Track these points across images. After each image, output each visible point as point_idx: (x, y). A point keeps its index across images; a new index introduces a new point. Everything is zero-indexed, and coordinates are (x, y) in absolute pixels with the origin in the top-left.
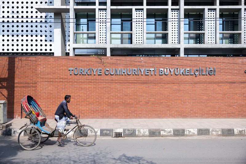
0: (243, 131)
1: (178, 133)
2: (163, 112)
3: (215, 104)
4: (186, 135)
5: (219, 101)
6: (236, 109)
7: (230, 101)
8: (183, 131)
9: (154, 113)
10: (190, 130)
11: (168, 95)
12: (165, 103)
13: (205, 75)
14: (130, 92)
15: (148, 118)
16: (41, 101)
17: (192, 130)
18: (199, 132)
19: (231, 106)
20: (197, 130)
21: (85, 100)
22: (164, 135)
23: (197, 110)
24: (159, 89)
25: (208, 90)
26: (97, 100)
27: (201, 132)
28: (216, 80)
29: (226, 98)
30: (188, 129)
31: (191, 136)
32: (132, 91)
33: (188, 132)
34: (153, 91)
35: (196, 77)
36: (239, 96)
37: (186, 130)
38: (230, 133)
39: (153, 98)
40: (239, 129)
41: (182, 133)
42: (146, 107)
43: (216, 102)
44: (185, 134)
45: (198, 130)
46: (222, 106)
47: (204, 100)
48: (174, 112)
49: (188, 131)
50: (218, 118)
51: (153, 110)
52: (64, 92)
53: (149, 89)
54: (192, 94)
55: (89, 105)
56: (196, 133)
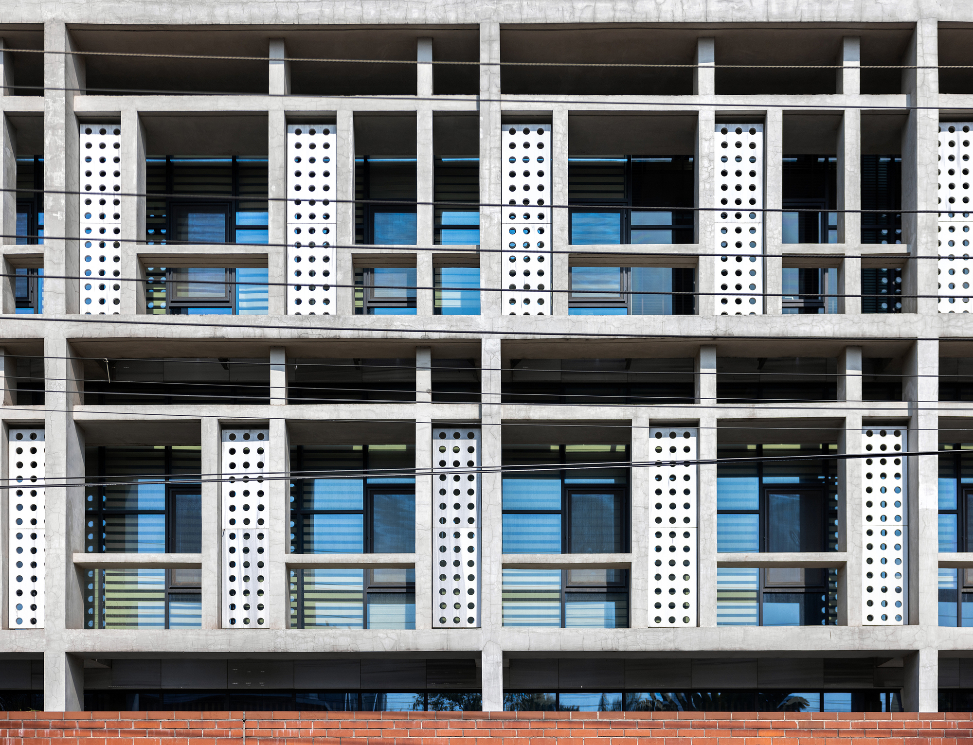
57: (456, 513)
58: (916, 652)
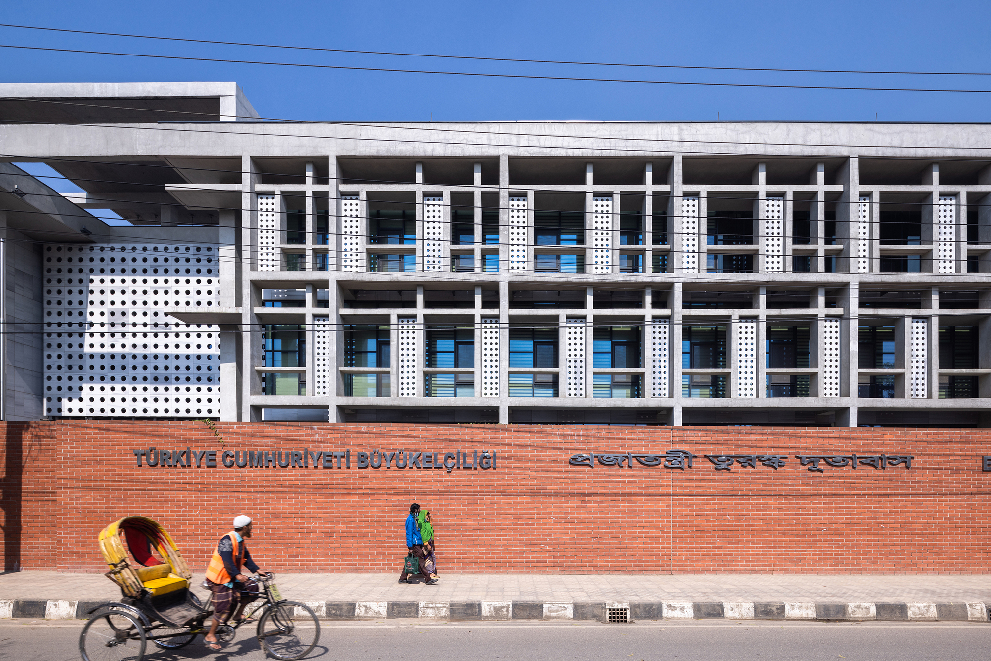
0: (503, 607)
1: (339, 613)
2: (367, 557)
3: (496, 539)
4: (358, 616)
5: (506, 532)
6: (548, 551)
7: (534, 532)
8: (352, 606)
9: (346, 561)
10: (368, 604)
11: (380, 517)
12: (373, 535)
13: (471, 468)
14: (287, 509)
15: (331, 572)
16: (67, 530)
17: (374, 606)
18: (393, 609)
19: (534, 545)
20: (386, 605)
21: (175, 527)
22: (303, 617)
23: (452, 554)
24: (358, 501)
25: (478, 506)
26: (204, 527)
27: (396, 610)
28: (500, 481)
29: (522, 525)
30: (364, 603)
31: (371, 618)
32: (290, 505)
33: (363, 609)
34: (344, 505)
35: (448, 472)
36: (555, 521)
37: (359, 605)
38: (469, 612)
39: (342, 524)
40: (495, 603)
41: (349, 613)
42: (326, 546)
43: (498, 535)
44: (356, 614)
45: (389, 604)
46: (513, 543)
47: (470, 528)
48: (394, 557)
49: (365, 606)
50: (502, 573)
51: (343, 553)
52: (124, 508)
53: (332, 502)
54: (440, 513)
55: (183, 538)
56: (384, 612)
57: (659, 352)
58: (848, 408)
